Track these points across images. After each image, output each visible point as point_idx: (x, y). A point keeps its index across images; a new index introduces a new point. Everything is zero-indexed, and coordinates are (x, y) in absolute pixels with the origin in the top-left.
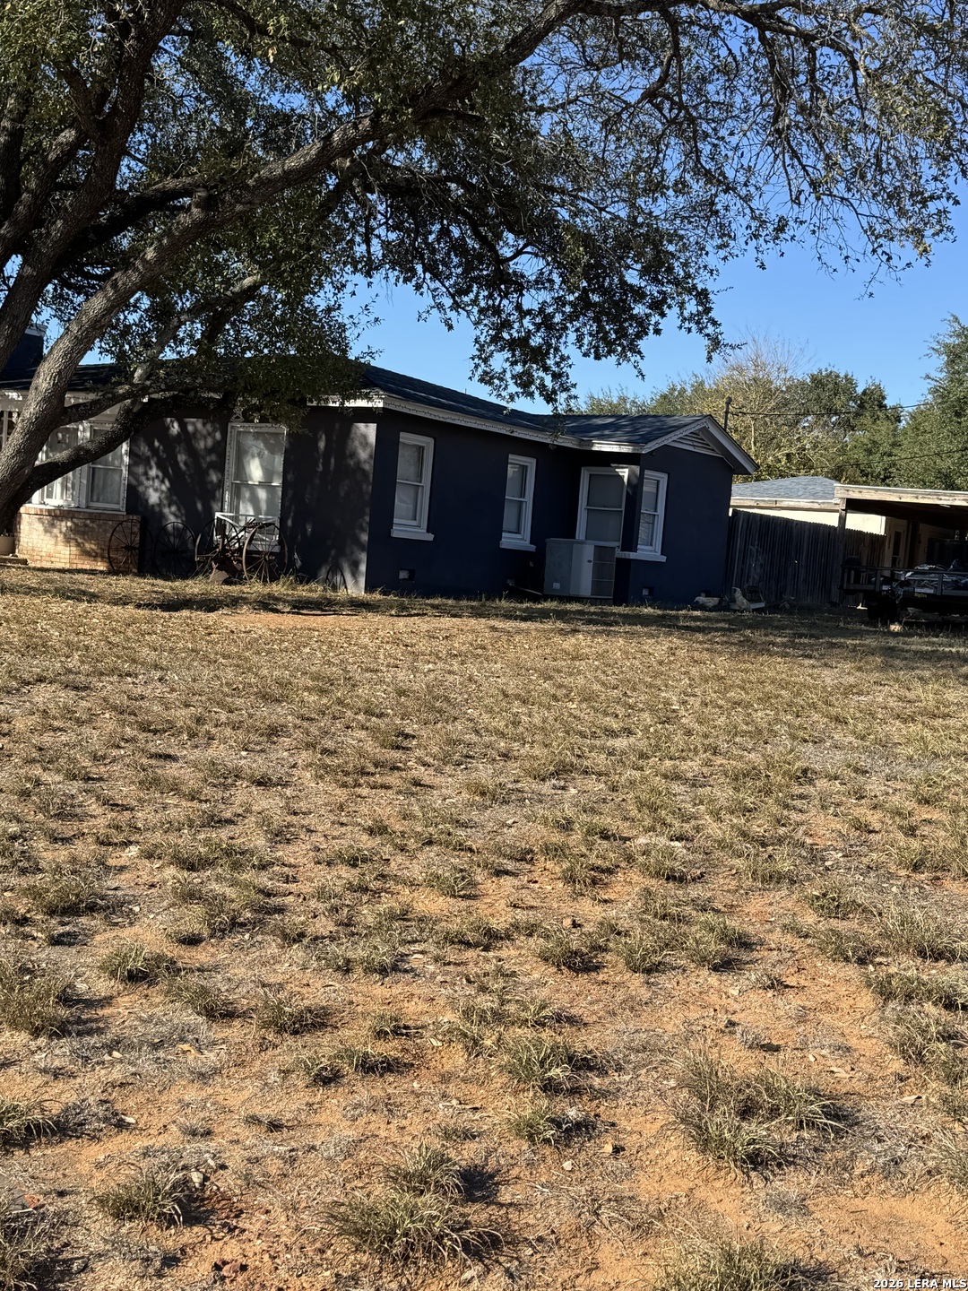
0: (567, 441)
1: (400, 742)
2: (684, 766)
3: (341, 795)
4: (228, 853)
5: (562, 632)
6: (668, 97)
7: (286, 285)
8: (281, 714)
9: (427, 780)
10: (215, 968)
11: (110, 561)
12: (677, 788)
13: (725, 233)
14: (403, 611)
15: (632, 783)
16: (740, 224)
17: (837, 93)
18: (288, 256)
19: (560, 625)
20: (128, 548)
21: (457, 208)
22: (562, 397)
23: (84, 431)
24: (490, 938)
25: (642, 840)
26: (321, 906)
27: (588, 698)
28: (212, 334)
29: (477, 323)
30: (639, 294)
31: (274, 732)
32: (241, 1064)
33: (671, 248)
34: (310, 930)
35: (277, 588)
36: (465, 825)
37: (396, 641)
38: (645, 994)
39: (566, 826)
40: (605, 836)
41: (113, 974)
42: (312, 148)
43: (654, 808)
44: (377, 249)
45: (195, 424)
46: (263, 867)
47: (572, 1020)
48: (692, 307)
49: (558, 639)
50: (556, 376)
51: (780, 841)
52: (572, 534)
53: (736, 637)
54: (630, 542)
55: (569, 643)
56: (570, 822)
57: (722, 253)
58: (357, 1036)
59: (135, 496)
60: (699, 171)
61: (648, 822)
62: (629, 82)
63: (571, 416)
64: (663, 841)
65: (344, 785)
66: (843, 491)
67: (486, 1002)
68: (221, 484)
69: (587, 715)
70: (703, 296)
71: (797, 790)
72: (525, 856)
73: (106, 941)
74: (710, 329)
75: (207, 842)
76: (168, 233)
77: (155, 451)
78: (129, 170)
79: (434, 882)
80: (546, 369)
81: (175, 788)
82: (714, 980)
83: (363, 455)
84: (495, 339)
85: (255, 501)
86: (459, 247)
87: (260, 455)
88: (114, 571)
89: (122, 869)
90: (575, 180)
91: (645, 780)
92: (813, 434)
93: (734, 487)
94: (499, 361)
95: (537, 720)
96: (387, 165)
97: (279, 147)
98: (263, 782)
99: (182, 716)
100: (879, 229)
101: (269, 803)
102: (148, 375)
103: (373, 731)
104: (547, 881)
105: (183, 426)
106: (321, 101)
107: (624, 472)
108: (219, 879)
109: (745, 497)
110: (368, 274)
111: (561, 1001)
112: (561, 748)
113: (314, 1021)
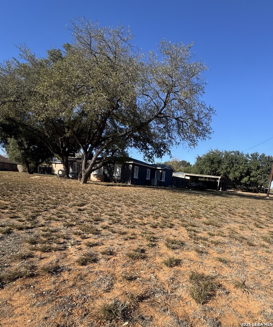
0: (154, 167)
1: (134, 202)
2: (167, 205)
3: (128, 208)
4: (115, 214)
7: (122, 148)
8: (121, 198)
9: (137, 206)
10: (113, 227)
11: (101, 180)
12: (166, 208)
14: (135, 187)
15: (161, 207)
18: (122, 145)
19: (153, 189)
20: (103, 179)
21: (142, 140)
22: (153, 162)
23: (98, 165)
24: (145, 224)
25: (162, 213)
26: (125, 220)
27: (156, 197)
28: (113, 154)
29: (144, 153)
31: (120, 201)
32: (117, 238)
34: (124, 223)
35: (120, 184)
36: (142, 212)
37: (134, 190)
38: (162, 230)
39: (153, 212)
40: (158, 213)
41: (102, 228)
42: (125, 132)
44: (132, 144)
45: (111, 164)
46: (119, 216)
47: (153, 233)
50: (153, 160)
51: (177, 214)
52: (154, 178)
53: (173, 190)
54: (161, 179)
55: (154, 191)
56: (154, 211)
58: (129, 235)
59: (104, 173)
61: (162, 211)
63: (154, 165)
64: (164, 214)
65: (128, 207)
66: (185, 174)
67: (144, 231)
68: (114, 171)
69: (156, 199)
71: (179, 208)
72: (149, 215)
73: (101, 224)
75: (112, 213)
76: (108, 142)
77: (106, 167)
78: (103, 134)
79: (138, 218)
81: (109, 207)
82: (169, 229)
83: (130, 168)
84: (146, 155)
85: (118, 174)
86: (142, 144)
87: (118, 168)
88: (101, 182)
89: (103, 216)
92: (182, 167)
94: (146, 158)
95: (150, 200)
96: (134, 135)
97: (121, 132)
98: (119, 206)
99: (109, 198)
101: (119, 209)
102: (105, 159)
103: (131, 201)
104: (151, 218)
105: (109, 165)
106: (126, 127)
107: (160, 171)
108: (114, 217)
109: (174, 174)
110: (131, 147)
111: (152, 231)
112: (153, 203)
113: (125, 233)
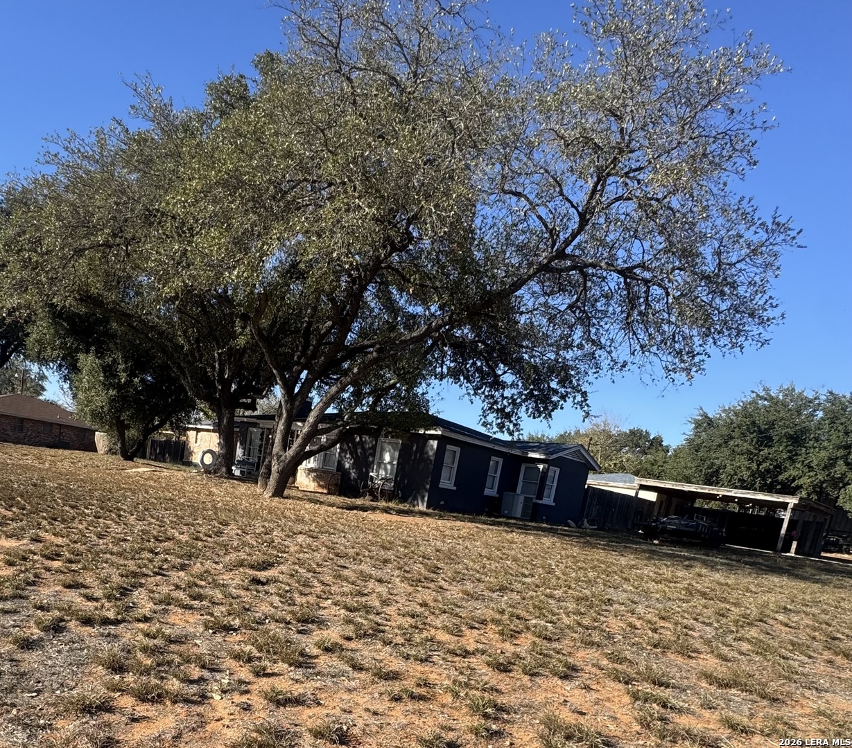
0: (517, 452)
1: (435, 570)
2: (555, 592)
3: (410, 589)
4: (365, 607)
5: (507, 531)
6: (579, 308)
7: (407, 384)
8: (390, 555)
9: (445, 587)
10: (357, 650)
11: (329, 490)
12: (551, 601)
13: (598, 366)
14: (441, 518)
15: (532, 597)
16: (605, 363)
17: (657, 307)
18: (409, 372)
19: (506, 528)
20: (336, 485)
21: (481, 353)
22: (516, 434)
23: (324, 439)
24: (466, 654)
25: (534, 621)
26: (399, 632)
27: (515, 560)
28: (375, 403)
29: (484, 401)
30: (555, 392)
31: (386, 561)
32: (365, 688)
33: (573, 373)
34: (394, 641)
35: (391, 505)
36: (459, 607)
37: (437, 529)
38: (529, 684)
39: (502, 612)
40: (518, 618)
41: (319, 647)
42: (423, 328)
43: (540, 609)
44: (445, 370)
45: (366, 438)
46: (378, 614)
47: (497, 690)
48: (579, 398)
49: (504, 534)
50: (515, 425)
51: (595, 628)
52: (515, 491)
53: (582, 540)
54: (540, 496)
55: (509, 536)
56: (504, 610)
57: (596, 375)
58: (409, 684)
59: (340, 465)
60: (589, 340)
61: (537, 614)
62: (561, 302)
63: (519, 441)
64: (543, 623)
65: (412, 585)
66: (638, 481)
67: (462, 679)
68: (373, 461)
69: (515, 567)
70: (584, 394)
71: (604, 607)
72: (484, 622)
73: (317, 635)
74: (586, 408)
75: (357, 602)
76: (363, 362)
77: (349, 447)
78: (350, 337)
79: (445, 628)
80: (511, 422)
81: (347, 580)
82: (559, 682)
83: (431, 453)
84: (490, 408)
85: (386, 469)
86: (479, 370)
87: (389, 451)
88: (329, 493)
89: (325, 608)
90: (533, 343)
91: (537, 596)
92: (627, 455)
93: (589, 476)
94: (491, 417)
95: (493, 567)
96: (453, 335)
97: (409, 328)
98: (380, 581)
99: (351, 552)
100: (670, 368)
101: (381, 589)
102: (350, 418)
103: (425, 565)
104: (491, 633)
105: (361, 438)
106: (429, 309)
107: (541, 467)
108: (360, 617)
109: (593, 481)
110: (441, 380)
111: (493, 683)
112: (503, 581)
113: (393, 676)
